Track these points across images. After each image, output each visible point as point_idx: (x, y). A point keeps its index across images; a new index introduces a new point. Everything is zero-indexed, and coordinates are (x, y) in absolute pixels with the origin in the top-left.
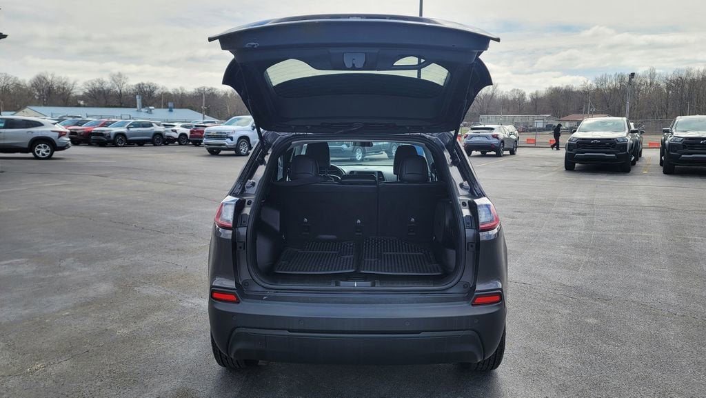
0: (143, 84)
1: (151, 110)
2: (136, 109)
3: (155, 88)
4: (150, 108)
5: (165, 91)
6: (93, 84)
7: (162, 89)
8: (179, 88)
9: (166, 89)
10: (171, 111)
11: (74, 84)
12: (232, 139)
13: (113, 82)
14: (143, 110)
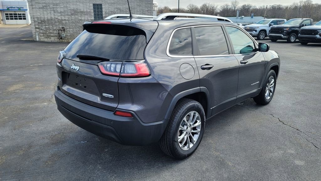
0: (245, 5)
1: (242, 18)
2: (236, 17)
3: (251, 7)
4: (243, 16)
5: (255, 8)
6: (224, 7)
7: (254, 7)
8: (262, 6)
9: (256, 7)
10: (252, 18)
11: (216, 7)
12: (256, 31)
13: (232, 5)
14: (239, 18)
